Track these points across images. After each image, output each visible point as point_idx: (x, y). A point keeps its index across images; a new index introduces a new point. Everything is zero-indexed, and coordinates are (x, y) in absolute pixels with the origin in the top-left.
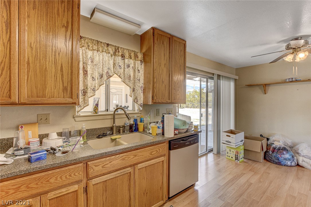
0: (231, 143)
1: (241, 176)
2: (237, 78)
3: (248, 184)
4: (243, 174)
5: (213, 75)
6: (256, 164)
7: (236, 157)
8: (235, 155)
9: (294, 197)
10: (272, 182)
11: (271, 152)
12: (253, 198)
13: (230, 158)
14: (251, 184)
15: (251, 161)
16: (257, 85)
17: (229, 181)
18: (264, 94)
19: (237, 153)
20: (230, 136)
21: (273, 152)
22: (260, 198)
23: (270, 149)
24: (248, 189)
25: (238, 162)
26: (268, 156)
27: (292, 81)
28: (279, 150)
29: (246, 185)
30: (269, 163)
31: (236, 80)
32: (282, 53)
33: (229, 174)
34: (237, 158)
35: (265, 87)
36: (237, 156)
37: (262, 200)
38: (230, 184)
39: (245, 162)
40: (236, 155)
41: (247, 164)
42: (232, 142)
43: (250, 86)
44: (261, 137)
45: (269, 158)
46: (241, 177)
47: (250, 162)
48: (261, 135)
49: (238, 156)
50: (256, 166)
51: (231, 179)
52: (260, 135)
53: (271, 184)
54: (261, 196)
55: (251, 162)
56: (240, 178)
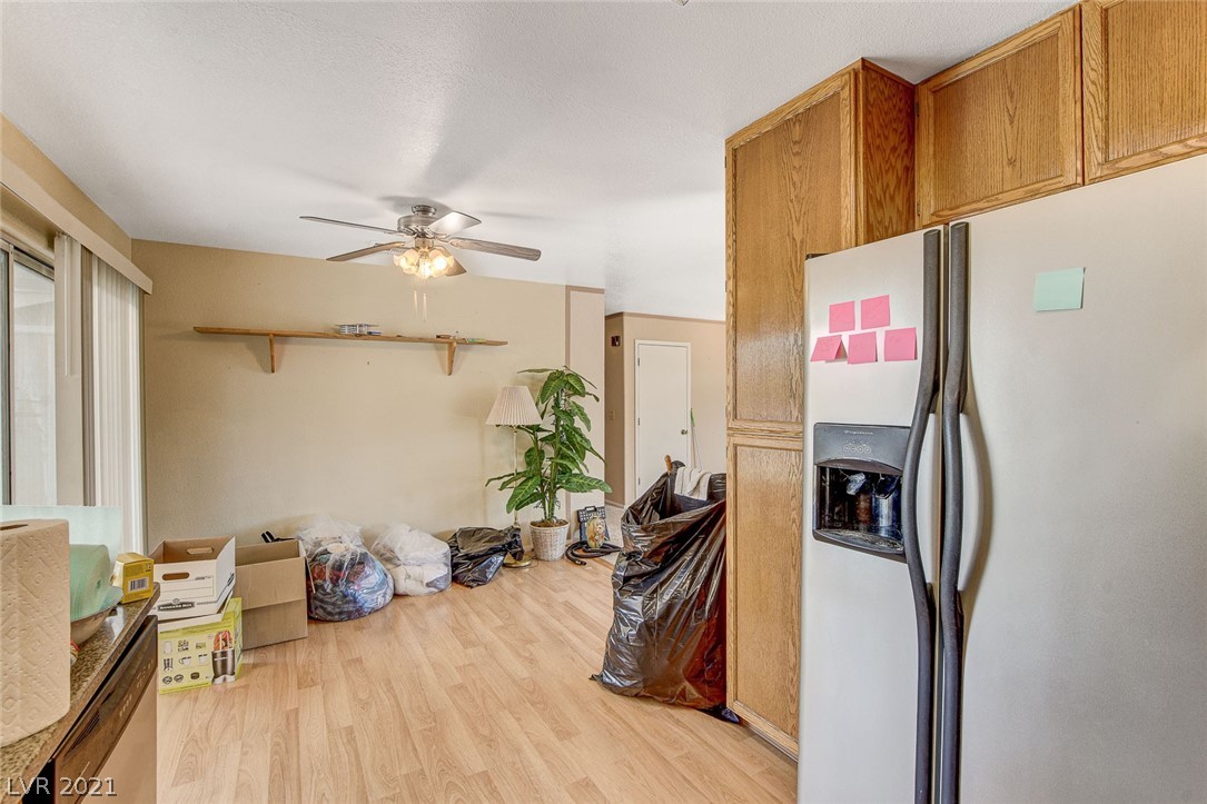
0: (192, 605)
1: (293, 727)
2: (148, 286)
3: (345, 741)
4: (292, 718)
5: (51, 245)
6: (295, 651)
7: (219, 665)
8: (214, 655)
9: (461, 687)
10: (390, 683)
11: (328, 586)
12: (398, 773)
13: (187, 681)
14: (350, 731)
15: (268, 648)
16: (247, 333)
17: (272, 781)
18: (266, 371)
19: (224, 640)
20: (185, 576)
21: (335, 582)
22: (411, 754)
23: (321, 575)
24: (357, 756)
25: (230, 678)
26: (322, 601)
27: (359, 336)
28: (353, 566)
29: (342, 749)
30: (327, 625)
31: (143, 293)
32: (385, 239)
33: (245, 754)
34: (224, 663)
35: (268, 344)
36: (224, 654)
37: (421, 757)
38: (288, 792)
39: (255, 666)
40: (219, 652)
41: (269, 670)
42: (196, 601)
43: (212, 333)
44: (267, 541)
45: (324, 609)
46: (297, 728)
47: (271, 655)
48: (267, 537)
49: (229, 651)
50: (301, 655)
51: (271, 772)
52: (263, 535)
53: (392, 688)
54: (410, 748)
55: (273, 654)
56: (298, 737)
